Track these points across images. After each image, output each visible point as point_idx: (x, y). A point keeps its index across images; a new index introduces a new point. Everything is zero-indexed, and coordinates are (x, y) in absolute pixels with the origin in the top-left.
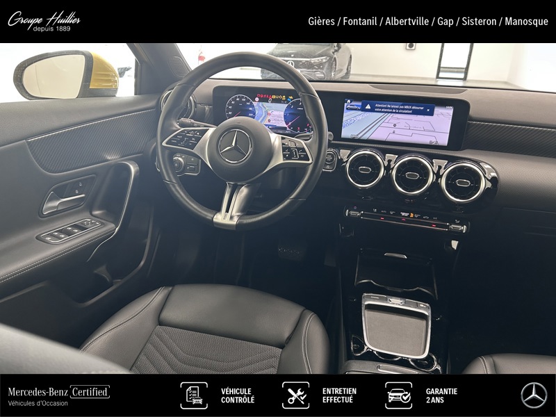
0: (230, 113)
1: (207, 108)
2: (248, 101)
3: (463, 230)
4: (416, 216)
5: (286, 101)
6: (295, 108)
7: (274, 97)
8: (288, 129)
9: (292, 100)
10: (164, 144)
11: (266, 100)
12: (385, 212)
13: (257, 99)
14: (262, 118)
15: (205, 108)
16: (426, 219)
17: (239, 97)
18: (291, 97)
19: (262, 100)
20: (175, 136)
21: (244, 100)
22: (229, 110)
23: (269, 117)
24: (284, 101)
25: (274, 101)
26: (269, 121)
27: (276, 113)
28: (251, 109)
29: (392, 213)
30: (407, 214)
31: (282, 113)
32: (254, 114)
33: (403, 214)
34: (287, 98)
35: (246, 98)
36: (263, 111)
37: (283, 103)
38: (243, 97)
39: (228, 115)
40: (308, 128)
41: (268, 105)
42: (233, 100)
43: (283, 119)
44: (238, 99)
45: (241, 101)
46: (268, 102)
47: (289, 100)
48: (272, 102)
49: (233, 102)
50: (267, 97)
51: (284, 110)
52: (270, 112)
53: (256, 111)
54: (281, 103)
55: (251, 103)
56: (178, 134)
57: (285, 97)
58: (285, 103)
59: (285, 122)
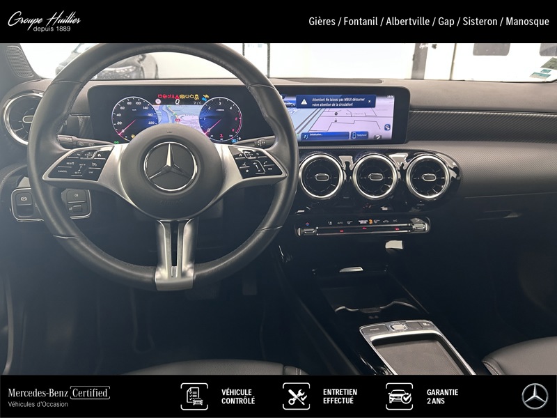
0: (119, 123)
1: (80, 119)
2: (146, 104)
3: (425, 229)
4: (376, 222)
5: (200, 101)
6: (214, 110)
7: (182, 97)
9: (208, 99)
10: (45, 177)
11: (172, 102)
12: (342, 223)
13: (158, 101)
15: (78, 120)
16: (386, 223)
17: (131, 100)
18: (207, 96)
19: (164, 102)
21: (139, 103)
22: (118, 119)
24: (197, 101)
25: (184, 102)
27: (186, 118)
28: (150, 115)
29: (349, 223)
30: (365, 222)
31: (197, 118)
32: (157, 121)
33: (361, 222)
34: (201, 97)
35: (141, 101)
36: (170, 117)
37: (196, 104)
38: (137, 100)
39: (117, 126)
40: (234, 134)
41: (176, 108)
42: (122, 104)
43: (199, 125)
44: (129, 103)
45: (134, 105)
46: (175, 104)
47: (203, 99)
48: (180, 104)
49: (122, 108)
50: (173, 97)
51: (199, 113)
52: (179, 117)
53: (159, 117)
54: (193, 104)
55: (150, 107)
56: (66, 160)
57: (197, 95)
58: (199, 104)
59: (202, 128)
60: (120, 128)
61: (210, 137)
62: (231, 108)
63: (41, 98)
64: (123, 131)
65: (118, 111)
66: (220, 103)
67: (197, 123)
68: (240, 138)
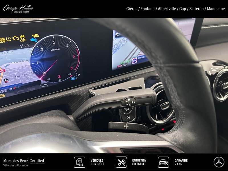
5: (28, 43)
8: (43, 82)
9: (38, 39)
18: (36, 36)
23: (4, 76)
24: (24, 43)
26: (6, 80)
31: (27, 64)
34: (28, 37)
37: (23, 48)
40: (72, 72)
43: (31, 71)
47: (33, 40)
51: (29, 57)
52: (3, 67)
54: (19, 48)
57: (23, 36)
58: (27, 47)
59: (36, 74)
61: (46, 80)
62: (67, 46)
66: (55, 42)
67: (28, 70)
68: (79, 75)
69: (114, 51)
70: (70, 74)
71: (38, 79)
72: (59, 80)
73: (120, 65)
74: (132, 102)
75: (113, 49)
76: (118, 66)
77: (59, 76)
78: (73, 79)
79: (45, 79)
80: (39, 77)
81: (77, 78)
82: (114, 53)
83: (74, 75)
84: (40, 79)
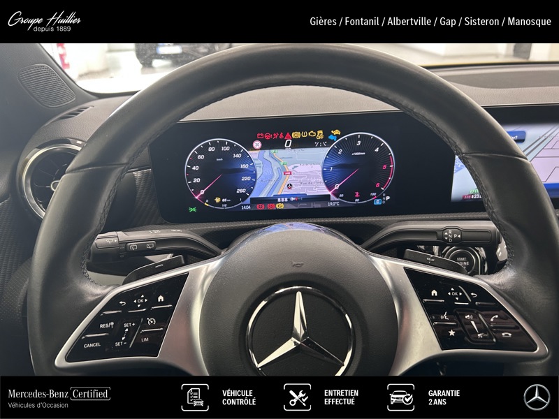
0: (197, 180)
1: (139, 174)
2: (237, 150)
5: (326, 141)
6: (347, 154)
7: (297, 135)
8: (333, 198)
9: (338, 137)
10: (60, 361)
11: (279, 145)
13: (257, 144)
14: (272, 183)
15: (134, 178)
17: (214, 144)
18: (337, 132)
19: (267, 145)
20: (92, 327)
21: (227, 149)
22: (192, 174)
23: (288, 179)
24: (320, 141)
25: (298, 144)
26: (290, 186)
27: (301, 169)
28: (244, 166)
31: (319, 168)
32: (254, 176)
34: (327, 134)
35: (230, 144)
36: (275, 168)
37: (318, 146)
38: (223, 144)
39: (193, 185)
40: (378, 191)
41: (285, 155)
42: (200, 151)
43: (321, 179)
44: (211, 149)
45: (219, 153)
46: (284, 148)
47: (331, 137)
48: (293, 147)
49: (200, 157)
50: (281, 137)
51: (322, 161)
52: (290, 168)
53: (258, 169)
54: (314, 146)
55: (245, 154)
56: (99, 319)
57: (321, 132)
58: (323, 146)
59: (326, 184)
60: (197, 188)
61: (337, 196)
62: (377, 150)
63: (77, 152)
64: (202, 192)
65: (194, 161)
66: (359, 142)
67: (318, 177)
68: (388, 198)
69: (457, 168)
70: (374, 194)
71: (327, 192)
72: (356, 200)
73: (469, 195)
74: (455, 236)
75: (456, 163)
76: (464, 196)
77: (357, 193)
78: (378, 202)
79: (336, 194)
80: (330, 190)
81: (384, 202)
82: (457, 171)
83: (381, 197)
84: (330, 193)
